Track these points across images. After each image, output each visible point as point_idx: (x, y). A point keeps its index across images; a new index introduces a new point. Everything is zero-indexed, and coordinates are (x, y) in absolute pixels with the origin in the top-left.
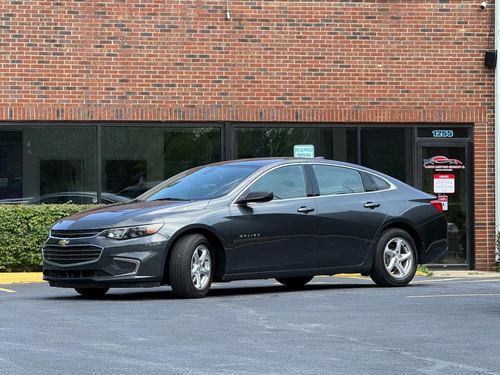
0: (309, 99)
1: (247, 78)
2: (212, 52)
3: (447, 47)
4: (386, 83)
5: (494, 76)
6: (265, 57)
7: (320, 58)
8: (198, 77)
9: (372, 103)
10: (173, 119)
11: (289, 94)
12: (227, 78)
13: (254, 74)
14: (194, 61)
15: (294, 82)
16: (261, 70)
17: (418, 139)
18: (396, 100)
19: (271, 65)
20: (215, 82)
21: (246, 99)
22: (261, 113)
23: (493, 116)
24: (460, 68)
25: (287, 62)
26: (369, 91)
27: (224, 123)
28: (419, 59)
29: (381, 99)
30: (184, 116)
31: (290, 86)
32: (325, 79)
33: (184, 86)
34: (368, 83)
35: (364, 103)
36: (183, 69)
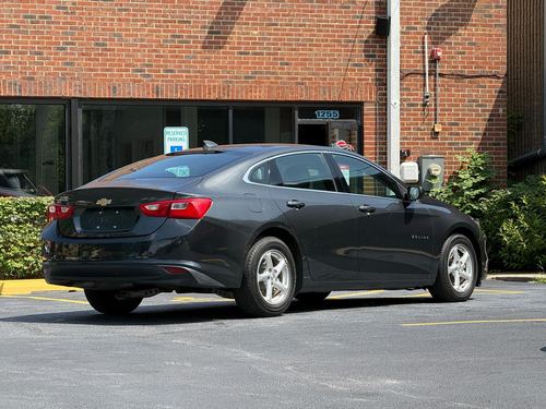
0: (172, 71)
1: (97, 44)
2: (55, 13)
3: (333, 12)
4: (262, 54)
5: (386, 47)
6: (120, 20)
7: (185, 22)
8: (38, 43)
9: (246, 78)
10: (7, 94)
11: (147, 66)
12: (73, 44)
13: (106, 40)
14: (32, 22)
15: (155, 51)
16: (115, 35)
17: (299, 121)
18: (273, 73)
19: (126, 30)
20: (58, 49)
21: (95, 70)
22: (115, 88)
23: (386, 94)
24: (348, 36)
25: (146, 26)
26: (242, 63)
27: (69, 100)
28: (301, 25)
29: (256, 73)
30: (20, 91)
31: (149, 56)
32: (191, 47)
33: (20, 53)
34: (241, 53)
35: (236, 77)
36: (19, 32)
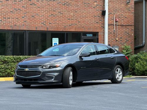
0: (51, 24)
1: (32, 16)
2: (21, 8)
3: (91, 9)
4: (73, 19)
5: (104, 18)
6: (38, 10)
7: (54, 11)
8: (17, 16)
9: (69, 25)
10: (10, 29)
11: (45, 22)
12: (26, 16)
13: (34, 15)
14: (16, 10)
15: (47, 18)
16: (37, 14)
17: (82, 37)
18: (76, 24)
19: (40, 13)
20: (22, 17)
21: (32, 23)
22: (37, 28)
23: (104, 30)
24: (95, 15)
25: (44, 12)
26: (69, 22)
27: (25, 31)
28: (83, 12)
29: (72, 24)
30: (13, 28)
31: (45, 20)
32: (56, 17)
33: (13, 18)
34: (68, 19)
35: (67, 25)
36: (13, 13)
